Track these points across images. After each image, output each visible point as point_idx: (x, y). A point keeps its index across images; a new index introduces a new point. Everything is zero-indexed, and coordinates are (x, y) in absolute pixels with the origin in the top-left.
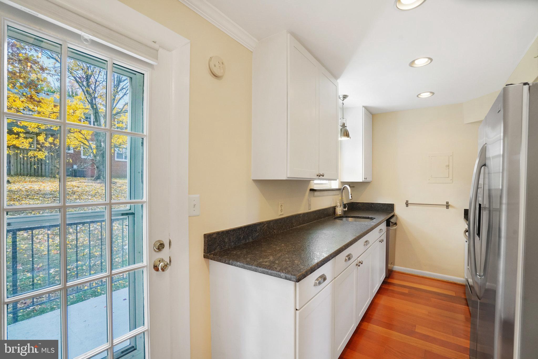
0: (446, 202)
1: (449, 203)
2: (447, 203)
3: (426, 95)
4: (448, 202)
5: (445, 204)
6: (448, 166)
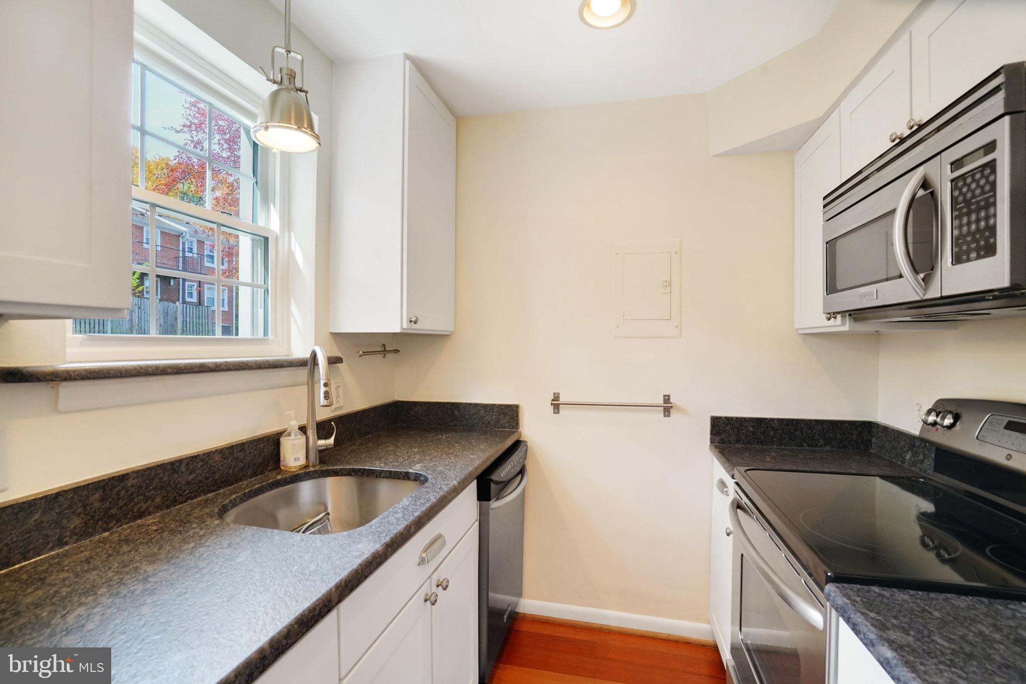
0: (665, 396)
1: (672, 400)
2: (667, 399)
4: (669, 396)
5: (661, 401)
6: (668, 284)
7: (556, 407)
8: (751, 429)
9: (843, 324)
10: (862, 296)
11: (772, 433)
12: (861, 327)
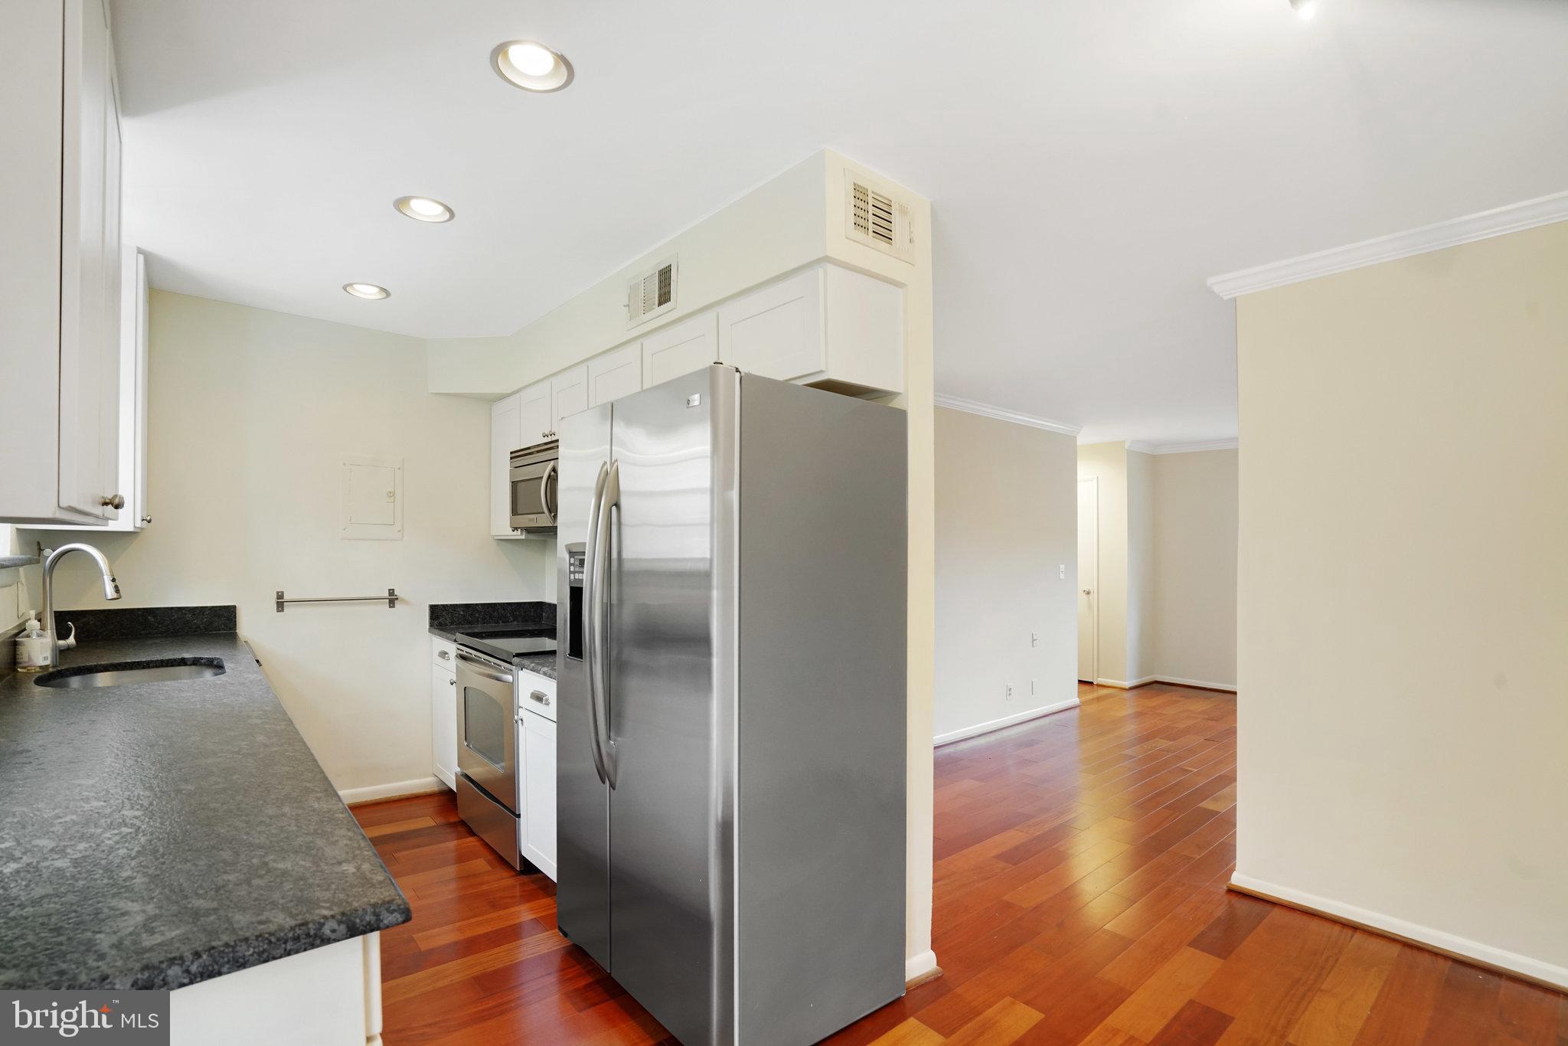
0: (390, 590)
1: (396, 593)
2: (391, 592)
3: (367, 292)
4: (393, 590)
5: (386, 594)
6: (391, 494)
7: (280, 606)
8: (462, 613)
9: (522, 534)
10: (530, 520)
11: (477, 615)
12: (532, 537)
